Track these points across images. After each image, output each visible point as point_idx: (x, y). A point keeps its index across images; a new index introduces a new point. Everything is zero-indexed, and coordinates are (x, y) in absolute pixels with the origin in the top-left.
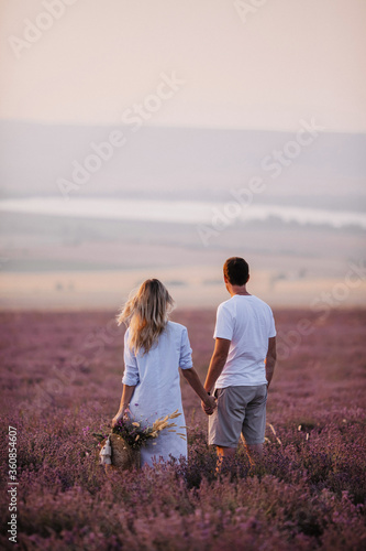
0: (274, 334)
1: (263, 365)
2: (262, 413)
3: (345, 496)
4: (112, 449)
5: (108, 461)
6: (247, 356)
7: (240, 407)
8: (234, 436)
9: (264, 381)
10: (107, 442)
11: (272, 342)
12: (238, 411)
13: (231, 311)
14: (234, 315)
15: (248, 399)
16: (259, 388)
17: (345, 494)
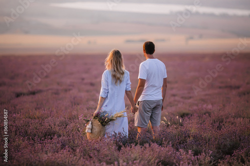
0: (166, 77)
1: (161, 90)
2: (159, 112)
3: (190, 153)
4: (92, 126)
5: (90, 131)
6: (153, 86)
7: (149, 110)
8: (146, 123)
9: (161, 97)
10: (90, 122)
11: (165, 80)
12: (148, 111)
13: (146, 66)
14: (148, 68)
15: (153, 106)
16: (159, 101)
17: (190, 151)
